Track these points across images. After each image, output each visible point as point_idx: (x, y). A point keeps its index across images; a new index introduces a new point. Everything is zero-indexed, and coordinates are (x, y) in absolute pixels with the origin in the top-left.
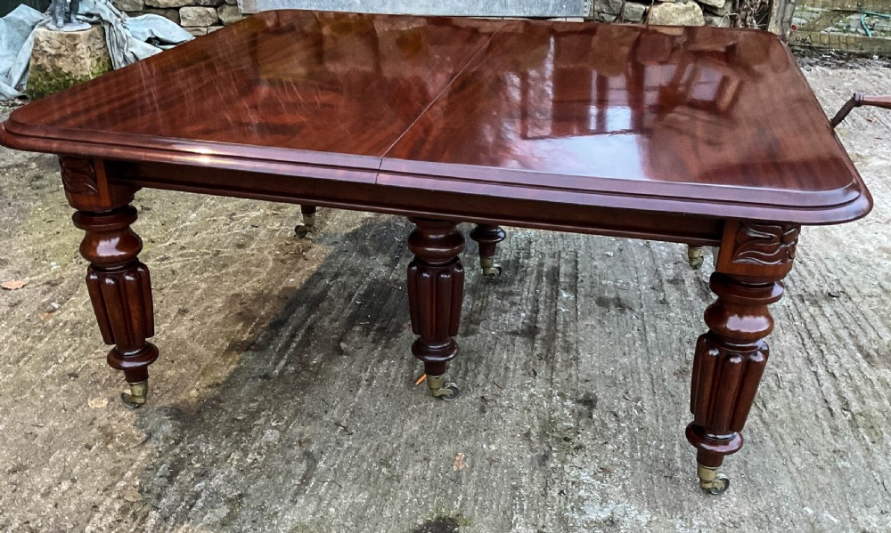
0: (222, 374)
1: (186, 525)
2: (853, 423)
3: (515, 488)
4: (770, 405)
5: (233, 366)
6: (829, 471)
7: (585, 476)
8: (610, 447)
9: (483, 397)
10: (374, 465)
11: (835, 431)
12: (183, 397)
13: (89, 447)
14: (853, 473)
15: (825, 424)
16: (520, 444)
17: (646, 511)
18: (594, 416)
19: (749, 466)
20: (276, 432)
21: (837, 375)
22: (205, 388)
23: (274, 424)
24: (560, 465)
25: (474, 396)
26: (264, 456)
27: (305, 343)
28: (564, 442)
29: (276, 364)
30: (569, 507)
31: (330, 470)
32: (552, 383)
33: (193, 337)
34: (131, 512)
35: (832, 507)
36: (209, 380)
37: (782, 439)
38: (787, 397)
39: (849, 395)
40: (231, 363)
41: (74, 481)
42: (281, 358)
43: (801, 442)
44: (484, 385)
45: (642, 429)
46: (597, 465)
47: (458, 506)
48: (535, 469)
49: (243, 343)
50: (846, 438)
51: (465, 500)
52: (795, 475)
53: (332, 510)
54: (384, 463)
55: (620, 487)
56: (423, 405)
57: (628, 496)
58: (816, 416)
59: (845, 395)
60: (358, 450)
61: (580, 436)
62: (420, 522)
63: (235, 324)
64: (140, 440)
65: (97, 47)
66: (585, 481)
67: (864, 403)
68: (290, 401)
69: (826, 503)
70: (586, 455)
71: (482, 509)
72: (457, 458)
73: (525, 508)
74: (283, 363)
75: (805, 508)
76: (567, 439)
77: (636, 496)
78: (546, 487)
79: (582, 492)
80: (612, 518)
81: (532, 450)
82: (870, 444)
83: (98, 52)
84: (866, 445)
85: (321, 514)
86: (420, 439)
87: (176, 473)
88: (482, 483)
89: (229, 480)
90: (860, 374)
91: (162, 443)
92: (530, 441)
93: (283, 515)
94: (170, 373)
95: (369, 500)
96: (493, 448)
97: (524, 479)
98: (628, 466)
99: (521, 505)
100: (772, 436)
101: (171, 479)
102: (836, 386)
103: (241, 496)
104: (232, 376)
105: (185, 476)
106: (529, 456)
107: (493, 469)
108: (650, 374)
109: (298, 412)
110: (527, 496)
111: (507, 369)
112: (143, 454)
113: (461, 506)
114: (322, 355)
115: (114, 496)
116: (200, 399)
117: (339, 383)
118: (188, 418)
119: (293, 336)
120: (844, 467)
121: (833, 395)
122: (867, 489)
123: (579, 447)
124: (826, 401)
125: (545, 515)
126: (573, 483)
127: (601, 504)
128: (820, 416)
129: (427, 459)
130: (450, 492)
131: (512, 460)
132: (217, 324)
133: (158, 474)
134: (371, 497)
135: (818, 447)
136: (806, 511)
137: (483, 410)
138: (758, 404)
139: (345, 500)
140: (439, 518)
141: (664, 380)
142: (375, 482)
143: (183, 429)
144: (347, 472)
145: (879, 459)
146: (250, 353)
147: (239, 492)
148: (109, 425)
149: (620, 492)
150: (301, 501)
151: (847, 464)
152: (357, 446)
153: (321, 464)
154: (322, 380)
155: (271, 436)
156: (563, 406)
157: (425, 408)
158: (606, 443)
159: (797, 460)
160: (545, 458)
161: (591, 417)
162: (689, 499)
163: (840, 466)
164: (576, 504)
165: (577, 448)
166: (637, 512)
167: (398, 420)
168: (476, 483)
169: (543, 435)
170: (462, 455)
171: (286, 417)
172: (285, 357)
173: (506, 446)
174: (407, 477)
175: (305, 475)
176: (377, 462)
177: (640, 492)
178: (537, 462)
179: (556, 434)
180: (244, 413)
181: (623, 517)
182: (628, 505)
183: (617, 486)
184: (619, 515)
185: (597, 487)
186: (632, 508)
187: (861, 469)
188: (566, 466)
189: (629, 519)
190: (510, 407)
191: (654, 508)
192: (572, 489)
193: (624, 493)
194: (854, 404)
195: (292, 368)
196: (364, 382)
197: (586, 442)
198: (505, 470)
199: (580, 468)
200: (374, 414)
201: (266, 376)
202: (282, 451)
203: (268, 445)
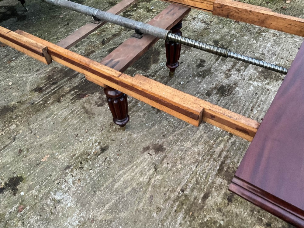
7: (70, 181)
8: (91, 171)
12: (9, 104)
16: (68, 158)
17: (73, 202)
18: (99, 157)
20: (15, 126)
22: (16, 102)
23: (17, 123)
24: (69, 172)
26: (5, 134)
29: (39, 99)
30: (54, 190)
31: (14, 146)
33: (31, 81)
36: (19, 100)
39: (191, 185)
45: (108, 168)
46: (79, 177)
47: (28, 175)
48: (62, 170)
49: (39, 88)
50: (168, 204)
51: (33, 173)
52: (134, 211)
54: (28, 150)
55: (76, 189)
56: (58, 131)
57: (74, 194)
59: (189, 184)
61: (86, 163)
62: (15, 176)
63: (45, 79)
67: (193, 191)
68: (29, 115)
70: (80, 172)
71: (33, 179)
72: (46, 156)
73: (43, 184)
74: (41, 100)
76: (81, 163)
77: (77, 195)
78: (57, 179)
79: (63, 186)
80: (61, 200)
81: (69, 162)
84: (172, 211)
86: (45, 144)
88: (43, 169)
92: (72, 158)
94: (14, 94)
95: (11, 161)
96: (60, 157)
97: (55, 173)
98: (88, 182)
99: (44, 183)
104: (26, 100)
106: (65, 164)
107: (51, 165)
109: (27, 121)
110: (49, 180)
114: (53, 100)
117: (47, 113)
119: (53, 89)
120: (153, 216)
123: (82, 168)
125: (46, 189)
126: (65, 181)
127: (64, 193)
129: (39, 153)
130: (32, 168)
131: (59, 164)
132: (40, 78)
134: (13, 161)
139: (6, 159)
140: (21, 176)
144: (17, 149)
146: (38, 92)
151: (155, 215)
152: (28, 140)
153: (13, 143)
154: (44, 110)
155: (13, 127)
156: (95, 148)
157: (58, 133)
158: (91, 169)
160: (68, 167)
161: (98, 156)
163: (152, 215)
164: (57, 190)
165: (80, 168)
166: (70, 201)
167: (47, 134)
168: (41, 168)
169: (78, 158)
170: (49, 156)
171: (22, 122)
172: (43, 98)
173: (64, 158)
174: (28, 158)
175: (7, 145)
176: (26, 149)
177: (80, 194)
178: (65, 168)
179: (80, 159)
180: (16, 116)
181: (64, 201)
182: (70, 198)
183: (75, 188)
184: (64, 200)
185: (69, 186)
186: (71, 199)
187: (158, 220)
188: (70, 174)
189: (65, 203)
190: (81, 142)
191: (77, 202)
192: (62, 183)
193: (74, 192)
194: (188, 190)
195: (41, 103)
196: (53, 115)
197: (86, 166)
198: (53, 167)
199: (73, 176)
200: (43, 129)
201: (32, 104)
202: (10, 134)
203: (9, 131)
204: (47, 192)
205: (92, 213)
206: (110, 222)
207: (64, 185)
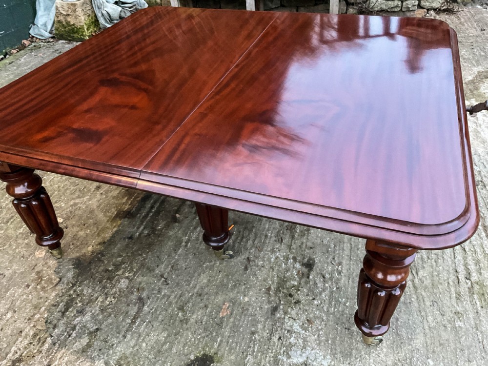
0: (108, 235)
1: (63, 351)
2: (471, 289)
3: (253, 333)
4: (421, 273)
5: (115, 229)
6: (449, 329)
7: (296, 327)
8: (316, 302)
9: (248, 258)
10: (176, 309)
11: (459, 296)
12: (83, 251)
13: (28, 286)
14: (464, 332)
15: (453, 289)
16: (262, 297)
17: (328, 357)
18: (311, 277)
19: (399, 322)
20: (127, 281)
21: (467, 250)
22: (97, 245)
23: (127, 275)
24: (283, 316)
25: (242, 258)
26: (116, 299)
27: (158, 213)
28: (289, 298)
29: (138, 228)
30: (282, 351)
31: (150, 312)
32: (290, 249)
33: (98, 207)
34: (38, 337)
35: (446, 361)
36: (100, 240)
37: (424, 301)
38: (432, 267)
39: (472, 267)
40: (115, 227)
41: (15, 312)
42: (142, 224)
43: (435, 304)
44: (251, 249)
45: (338, 288)
46: (305, 317)
47: (216, 347)
48: (268, 318)
49: (124, 212)
50: (464, 302)
51: (221, 341)
52: (427, 331)
53: (144, 345)
54: (181, 309)
55: (316, 336)
56: (213, 263)
57: (319, 344)
58: (448, 283)
59: (469, 267)
60: (169, 297)
61: (299, 292)
62: (192, 357)
63: (123, 197)
64: (55, 282)
65: (87, 9)
66: (296, 330)
67: (481, 274)
68: (140, 257)
69: (443, 356)
70: (300, 309)
71: (230, 349)
72: (224, 306)
73: (256, 350)
74: (142, 228)
75: (429, 360)
76: (291, 295)
77: (325, 344)
78: (271, 334)
79: (292, 340)
80: (306, 361)
81: (269, 302)
82: (479, 308)
83: (88, 12)
84: (477, 309)
85: (137, 347)
86: (206, 290)
87: (67, 310)
88: (235, 328)
89: (93, 317)
90: (482, 250)
91: (65, 286)
92: (269, 294)
93: (116, 347)
94: (81, 233)
95: (166, 338)
96: (246, 299)
97: (260, 326)
98: (324, 318)
99: (254, 347)
100: (418, 298)
101: (63, 313)
102: (465, 259)
103: (97, 329)
104: (113, 236)
105: (71, 312)
106: (266, 307)
107: (243, 317)
108: (351, 244)
109: (142, 265)
110: (259, 340)
111: (266, 236)
112: (54, 294)
113: (218, 347)
114: (165, 222)
115: (32, 325)
116: (93, 252)
117: (170, 243)
118: (83, 267)
119: (152, 207)
120: (459, 326)
121: (461, 266)
122: (472, 346)
123: (298, 302)
124: (457, 272)
125: (266, 357)
126: (288, 331)
127: (302, 350)
128: (451, 283)
129: (206, 306)
130: (214, 334)
131: (256, 310)
132: (114, 197)
133: (58, 310)
134: (168, 336)
135: (445, 309)
136: (429, 363)
137: (246, 269)
138: (413, 271)
139: (153, 338)
140: (204, 355)
141: (358, 249)
142: (173, 323)
143: (78, 276)
144: (159, 314)
145: (483, 321)
146: (126, 219)
147: (97, 327)
148: (42, 270)
149: (316, 340)
150: (129, 337)
151: (461, 324)
152: (168, 293)
153: (146, 308)
154: (161, 241)
155: (123, 284)
156: (294, 267)
157: (213, 266)
158: (314, 299)
159: (430, 318)
160: (275, 309)
161: (308, 277)
162: (356, 348)
163: (457, 325)
164: (287, 349)
165: (295, 303)
166: (323, 358)
167: (196, 275)
168: (231, 328)
169: (278, 290)
170: (227, 304)
171: (135, 270)
172: (144, 224)
173: (255, 298)
174: (192, 321)
175: (135, 315)
176: (177, 308)
177: (327, 341)
178: (270, 312)
179: (285, 291)
180: (113, 265)
181: (313, 361)
182: (318, 352)
183: (314, 336)
184: (311, 360)
185: (302, 336)
186: (321, 354)
187: (470, 329)
188: (286, 317)
189: (317, 363)
190: (263, 267)
191: (334, 355)
192: (287, 336)
193: (318, 342)
194: (474, 274)
195: (146, 232)
196: (184, 244)
197: (302, 298)
198: (250, 318)
199: (295, 320)
200: (184, 269)
201: (131, 238)
202: (126, 296)
203: (120, 291)
204: (272, 359)
205: (371, 360)
206: (408, 360)
207: (292, 338)
